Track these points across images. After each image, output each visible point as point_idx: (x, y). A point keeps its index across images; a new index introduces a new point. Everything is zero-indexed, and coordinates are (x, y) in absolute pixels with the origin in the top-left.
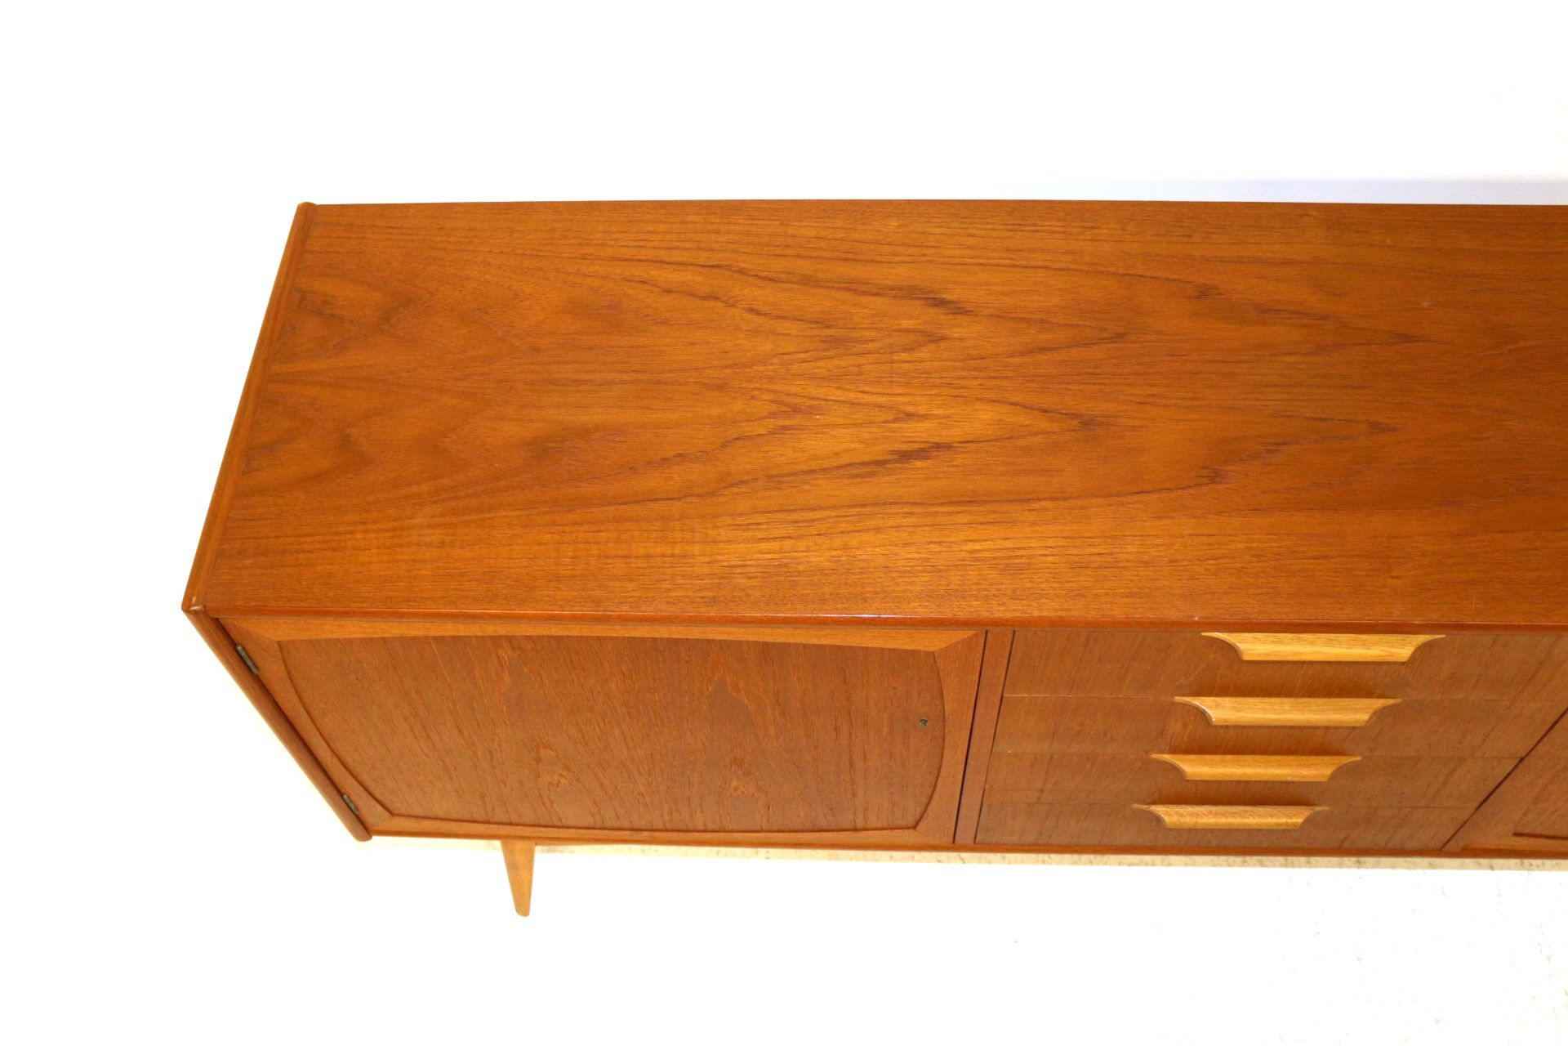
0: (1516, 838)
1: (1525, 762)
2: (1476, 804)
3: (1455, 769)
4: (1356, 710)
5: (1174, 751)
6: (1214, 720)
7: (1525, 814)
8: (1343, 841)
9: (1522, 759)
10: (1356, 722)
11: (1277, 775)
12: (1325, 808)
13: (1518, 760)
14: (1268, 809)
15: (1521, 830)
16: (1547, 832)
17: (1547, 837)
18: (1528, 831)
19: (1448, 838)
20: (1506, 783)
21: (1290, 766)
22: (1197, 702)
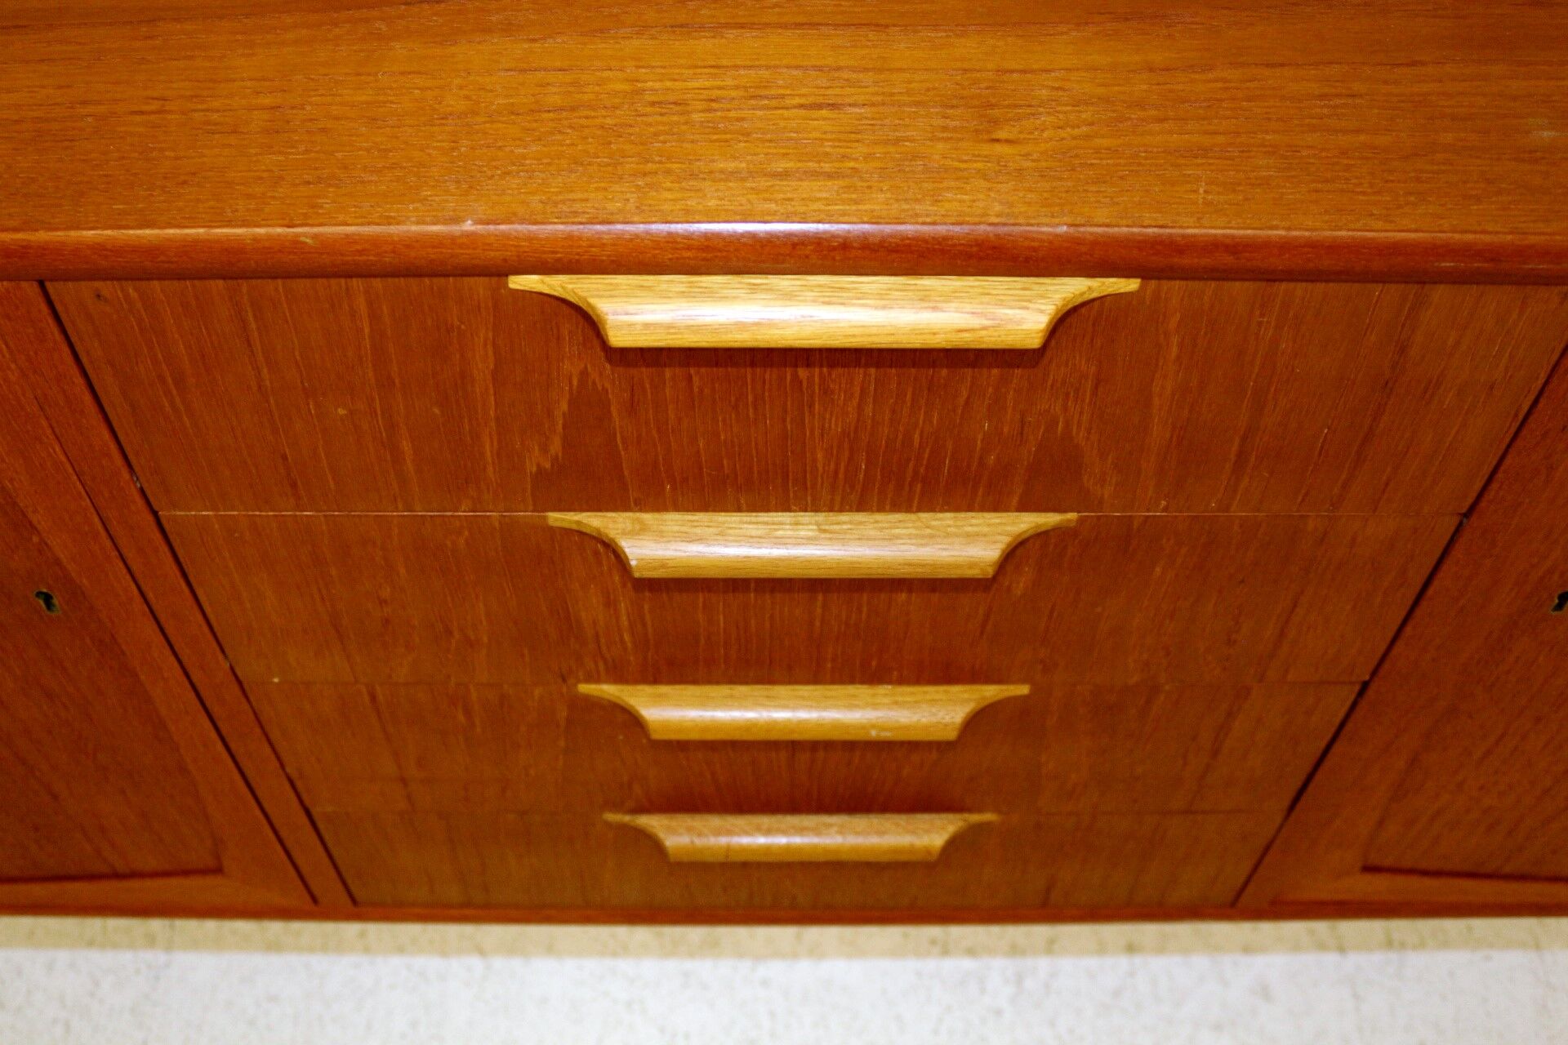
0: (1368, 877)
1: (1371, 693)
2: (1286, 803)
3: (1230, 715)
4: (971, 538)
5: (619, 675)
6: (633, 563)
7: (1381, 823)
8: (1048, 890)
9: (1365, 686)
10: (972, 565)
11: (846, 727)
12: (988, 817)
13: (1357, 688)
14: (875, 820)
15: (1375, 859)
16: (1424, 865)
17: (1425, 873)
18: (1388, 862)
19: (1241, 880)
20: (1337, 748)
21: (875, 706)
22: (593, 521)
